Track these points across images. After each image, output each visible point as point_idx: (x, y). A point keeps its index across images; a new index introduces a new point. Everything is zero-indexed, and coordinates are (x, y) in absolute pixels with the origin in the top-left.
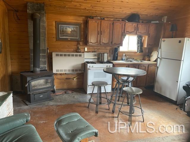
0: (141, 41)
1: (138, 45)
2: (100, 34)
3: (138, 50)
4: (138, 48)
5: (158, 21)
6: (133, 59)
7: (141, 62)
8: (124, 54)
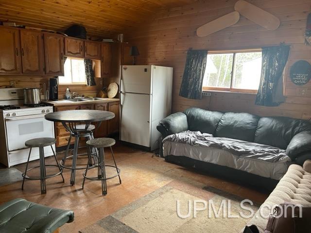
0: (92, 68)
1: (87, 74)
2: (19, 54)
3: (88, 82)
4: (88, 79)
5: (112, 40)
6: (83, 96)
7: (96, 99)
8: (68, 89)
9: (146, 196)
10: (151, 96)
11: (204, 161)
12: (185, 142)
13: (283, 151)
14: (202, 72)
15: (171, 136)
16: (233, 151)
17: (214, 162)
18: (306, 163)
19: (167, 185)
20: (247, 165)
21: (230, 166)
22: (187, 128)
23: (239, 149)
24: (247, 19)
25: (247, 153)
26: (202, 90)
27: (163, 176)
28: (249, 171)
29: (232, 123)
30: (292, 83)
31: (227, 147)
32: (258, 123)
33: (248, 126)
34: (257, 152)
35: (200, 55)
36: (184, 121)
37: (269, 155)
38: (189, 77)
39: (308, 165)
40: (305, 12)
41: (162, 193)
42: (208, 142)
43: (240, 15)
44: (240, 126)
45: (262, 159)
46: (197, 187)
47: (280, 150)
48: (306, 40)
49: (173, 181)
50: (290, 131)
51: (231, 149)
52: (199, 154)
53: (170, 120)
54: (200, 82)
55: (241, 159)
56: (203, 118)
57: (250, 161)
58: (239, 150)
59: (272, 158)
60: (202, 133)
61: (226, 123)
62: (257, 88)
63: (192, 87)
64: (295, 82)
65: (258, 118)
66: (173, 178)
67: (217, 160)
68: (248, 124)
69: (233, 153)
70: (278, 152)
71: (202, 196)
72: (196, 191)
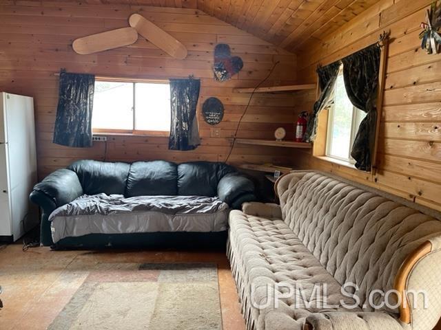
9: (65, 309)
10: (6, 145)
11: (127, 232)
12: (93, 212)
13: (215, 198)
14: (88, 106)
15: (65, 207)
16: (166, 211)
17: (142, 230)
18: (245, 205)
19: (85, 282)
20: (186, 223)
21: (165, 230)
22: (82, 192)
23: (172, 205)
24: (147, 40)
25: (183, 208)
26: (93, 133)
27: (68, 272)
28: (188, 230)
29: (147, 175)
30: (205, 122)
31: (158, 206)
32: (177, 172)
33: (168, 176)
34: (193, 205)
35: (81, 81)
36: (75, 181)
37: (206, 205)
38: (66, 114)
39: (247, 208)
40: (211, 44)
41: (88, 296)
42: (128, 205)
43: (139, 34)
44: (158, 178)
45: (201, 211)
46: (131, 269)
47: (213, 199)
48: (215, 75)
49: (90, 274)
50: (214, 176)
51: (163, 207)
52: (117, 224)
53: (56, 182)
54: (88, 121)
55: (177, 218)
56: (105, 173)
57: (189, 217)
58: (173, 208)
59: (210, 208)
60: (108, 195)
61: (139, 177)
62: (168, 129)
63: (76, 129)
64: (209, 121)
65: (175, 166)
66: (87, 270)
67: (147, 227)
68: (168, 174)
69: (166, 213)
70: (211, 201)
71: (145, 278)
72: (134, 275)
